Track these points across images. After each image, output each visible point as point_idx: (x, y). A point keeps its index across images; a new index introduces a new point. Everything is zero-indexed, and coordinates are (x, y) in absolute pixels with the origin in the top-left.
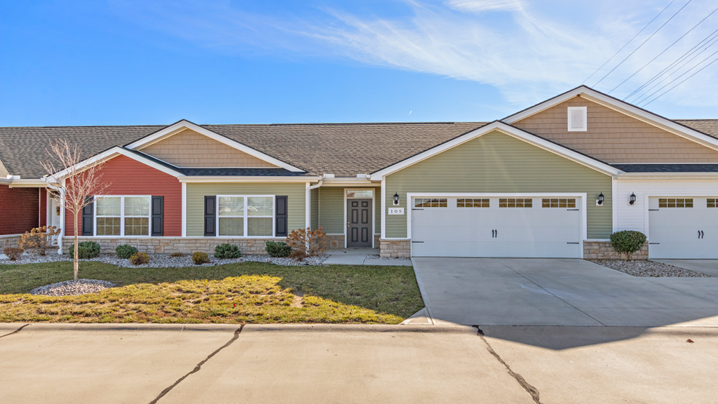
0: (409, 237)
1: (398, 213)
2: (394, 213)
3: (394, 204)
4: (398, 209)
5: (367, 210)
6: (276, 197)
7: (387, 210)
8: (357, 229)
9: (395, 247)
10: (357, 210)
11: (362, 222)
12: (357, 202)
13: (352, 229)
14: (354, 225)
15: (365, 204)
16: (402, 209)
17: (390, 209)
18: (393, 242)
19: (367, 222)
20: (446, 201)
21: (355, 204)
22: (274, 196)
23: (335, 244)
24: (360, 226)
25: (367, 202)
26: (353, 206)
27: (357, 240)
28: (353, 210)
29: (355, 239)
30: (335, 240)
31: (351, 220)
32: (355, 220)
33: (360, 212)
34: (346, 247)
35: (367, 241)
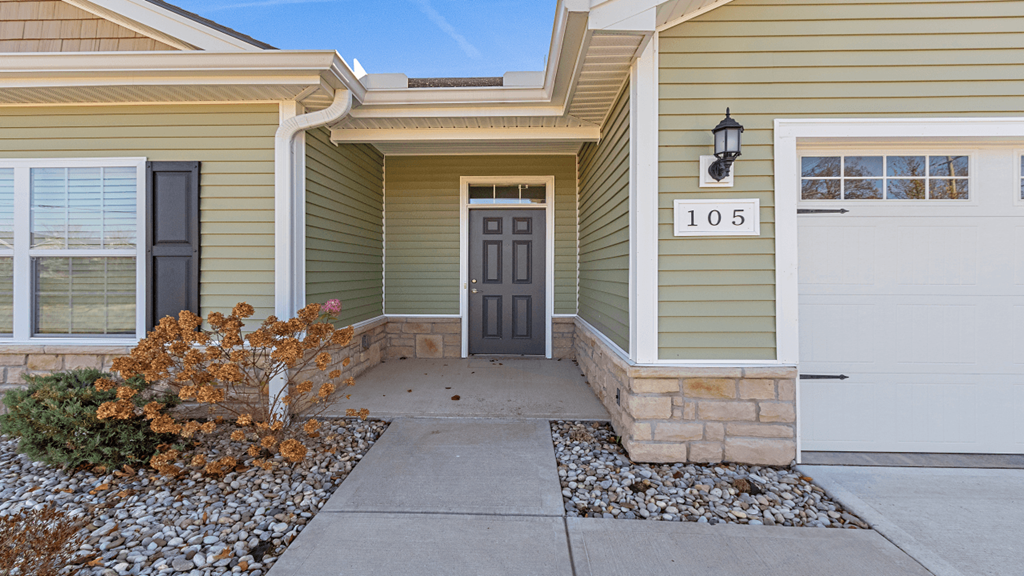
0: (788, 355)
1: (726, 229)
2: (703, 228)
3: (706, 180)
4: (726, 206)
5: (528, 243)
6: (150, 164)
7: (666, 212)
8: (499, 298)
9: (712, 408)
10: (499, 243)
11: (515, 280)
12: (499, 220)
13: (485, 299)
14: (492, 289)
15: (522, 226)
16: (751, 207)
17: (682, 207)
18: (700, 384)
19: (528, 280)
20: (960, 165)
21: (493, 226)
22: (140, 163)
23: (431, 345)
24: (507, 290)
25: (529, 220)
26: (486, 231)
27: (499, 334)
28: (486, 243)
29: (492, 328)
30: (433, 332)
31: (481, 273)
32: (492, 275)
33: (507, 249)
34: (464, 354)
35: (529, 334)
